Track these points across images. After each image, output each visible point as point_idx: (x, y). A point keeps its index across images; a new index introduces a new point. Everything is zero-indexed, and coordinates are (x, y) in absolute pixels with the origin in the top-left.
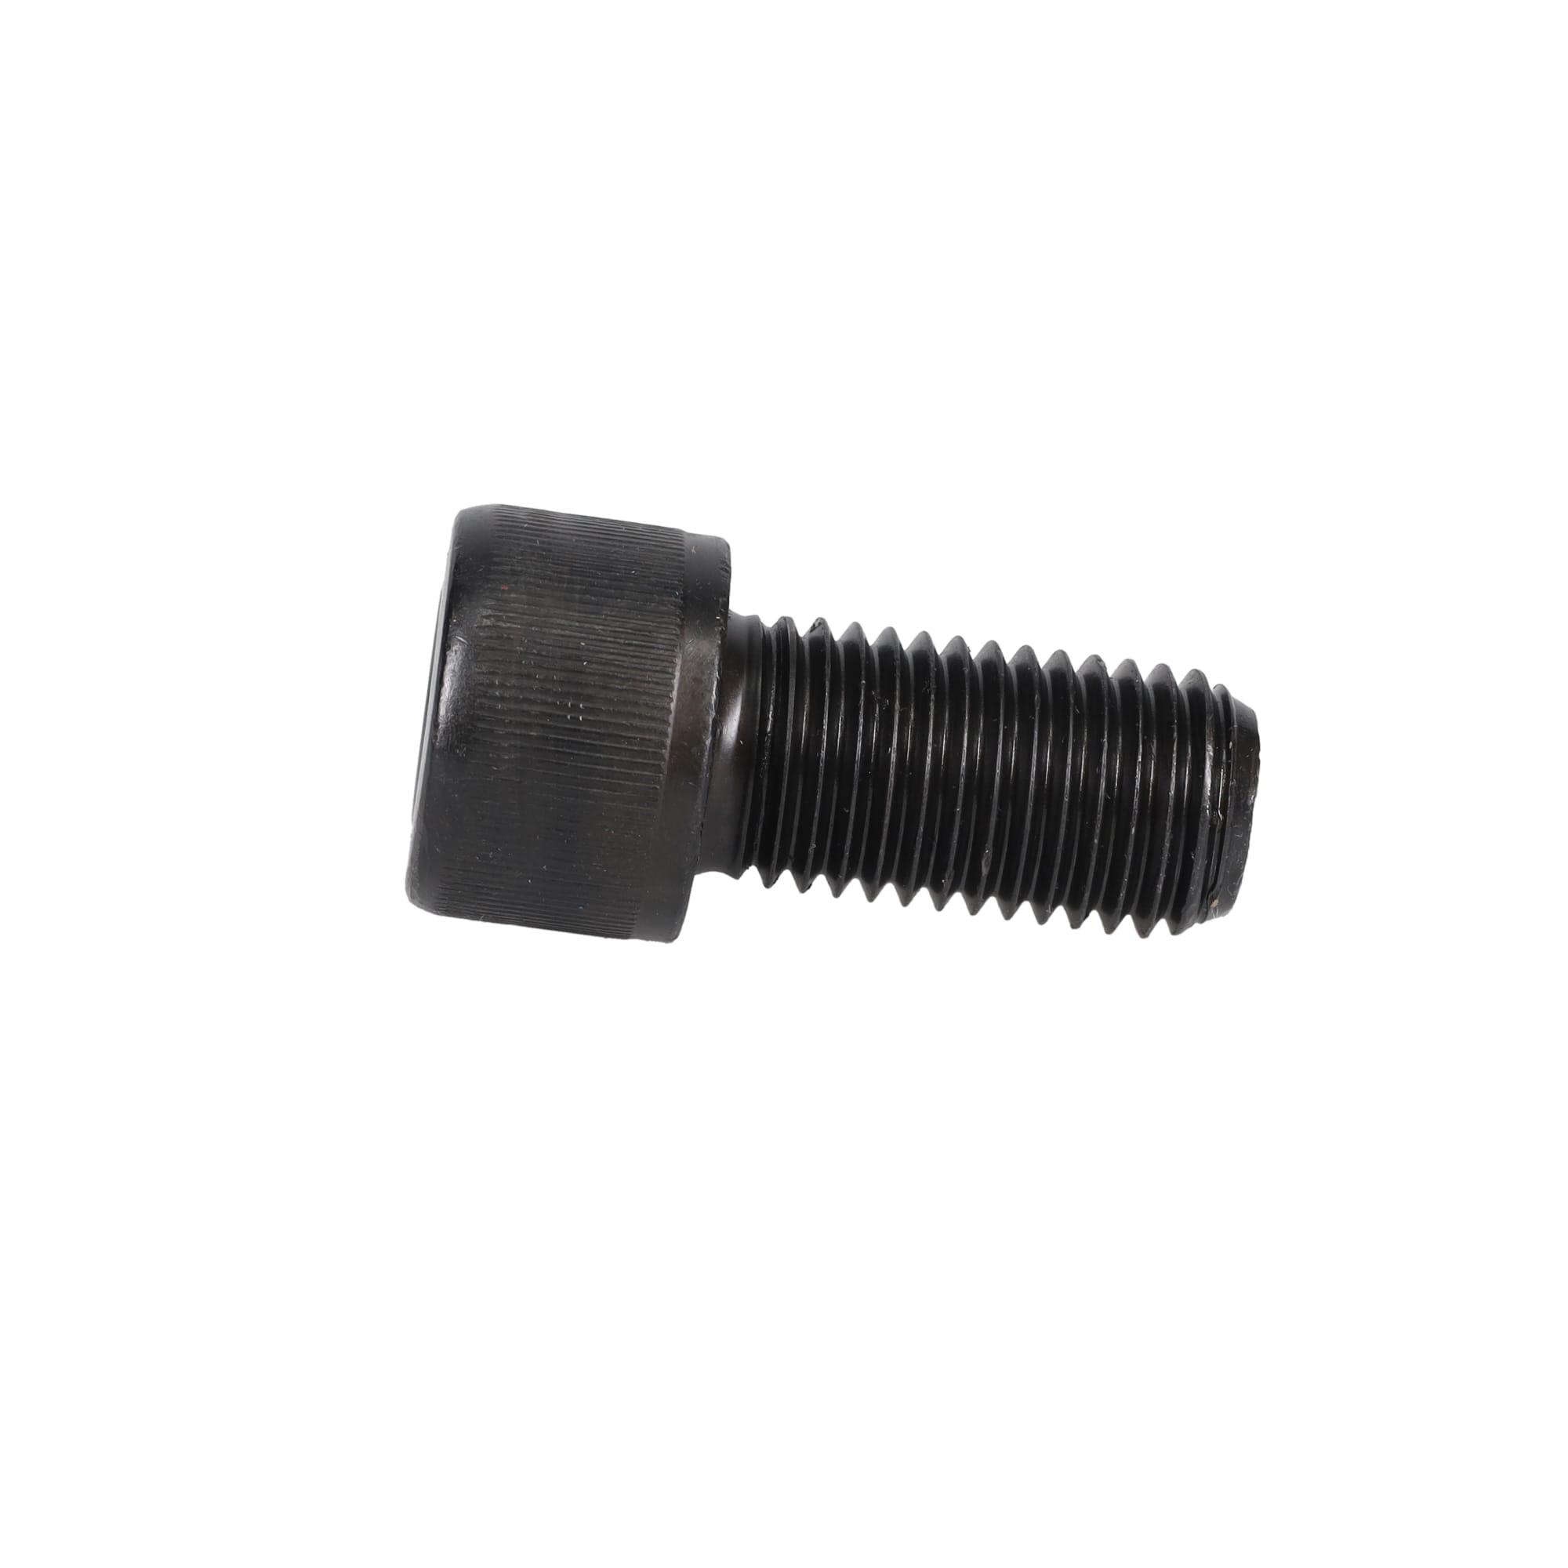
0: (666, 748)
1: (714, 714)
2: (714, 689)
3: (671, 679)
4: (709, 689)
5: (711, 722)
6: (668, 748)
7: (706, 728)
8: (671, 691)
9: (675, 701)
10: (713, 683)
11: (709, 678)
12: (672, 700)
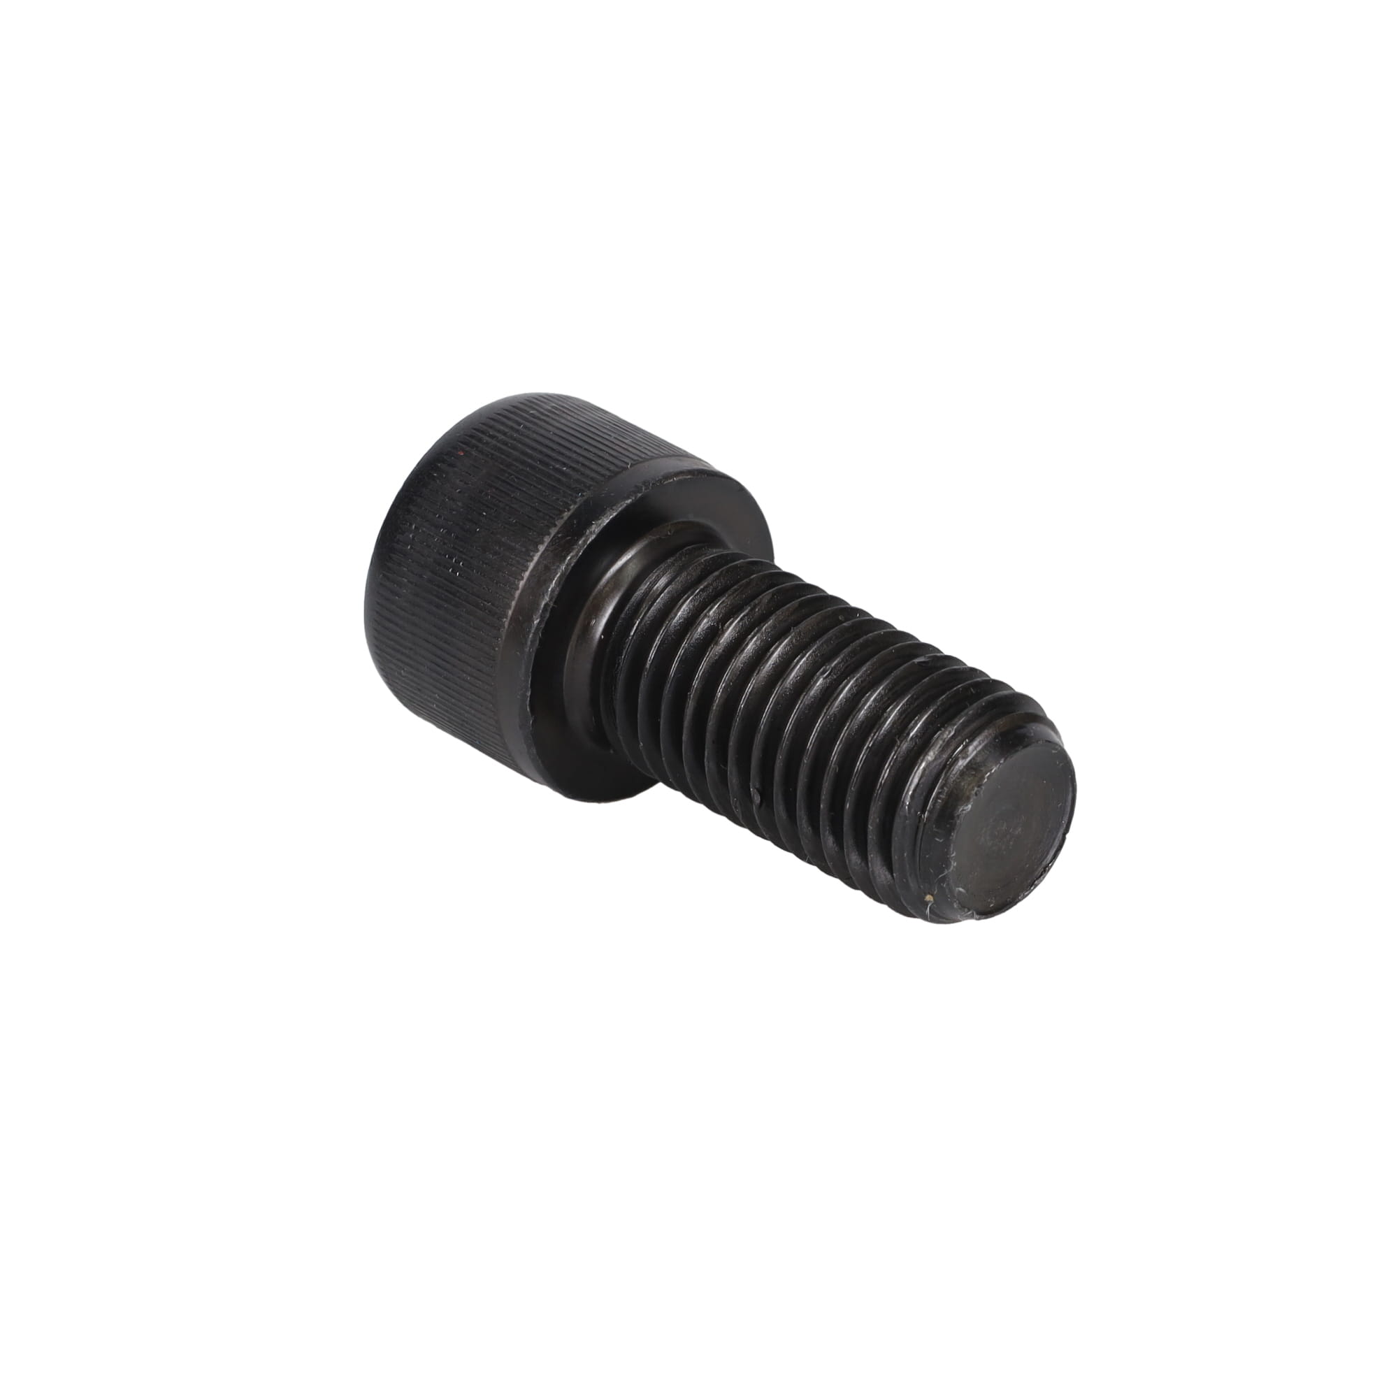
0: (506, 618)
1: (548, 599)
2: (556, 579)
3: (528, 561)
4: (552, 577)
5: (542, 606)
6: (509, 618)
7: (537, 609)
8: (525, 571)
9: (525, 580)
10: (557, 574)
11: (556, 569)
12: (522, 578)
